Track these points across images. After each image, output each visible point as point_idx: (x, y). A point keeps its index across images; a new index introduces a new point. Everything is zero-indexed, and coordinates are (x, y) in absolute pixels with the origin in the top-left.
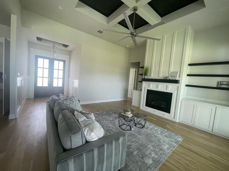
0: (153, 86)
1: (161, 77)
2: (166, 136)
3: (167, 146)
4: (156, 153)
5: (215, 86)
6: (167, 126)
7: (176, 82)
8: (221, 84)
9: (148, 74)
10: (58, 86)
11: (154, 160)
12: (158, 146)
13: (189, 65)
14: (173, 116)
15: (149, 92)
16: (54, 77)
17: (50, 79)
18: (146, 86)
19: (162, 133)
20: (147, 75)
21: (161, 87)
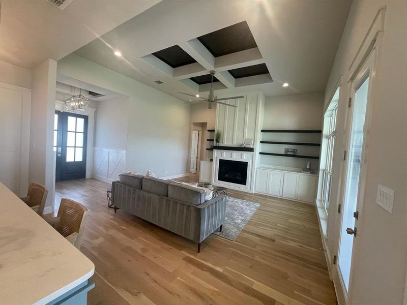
0: (227, 156)
1: (235, 144)
2: (247, 205)
3: (249, 211)
4: (242, 216)
5: (283, 153)
6: (246, 198)
7: (251, 150)
8: (288, 151)
9: (221, 140)
10: (76, 161)
11: (242, 220)
12: (242, 212)
13: (262, 131)
14: (249, 188)
15: (222, 162)
16: (68, 146)
17: (60, 149)
18: (218, 155)
19: (242, 203)
20: (219, 142)
21: (236, 156)
